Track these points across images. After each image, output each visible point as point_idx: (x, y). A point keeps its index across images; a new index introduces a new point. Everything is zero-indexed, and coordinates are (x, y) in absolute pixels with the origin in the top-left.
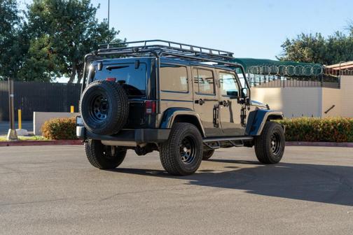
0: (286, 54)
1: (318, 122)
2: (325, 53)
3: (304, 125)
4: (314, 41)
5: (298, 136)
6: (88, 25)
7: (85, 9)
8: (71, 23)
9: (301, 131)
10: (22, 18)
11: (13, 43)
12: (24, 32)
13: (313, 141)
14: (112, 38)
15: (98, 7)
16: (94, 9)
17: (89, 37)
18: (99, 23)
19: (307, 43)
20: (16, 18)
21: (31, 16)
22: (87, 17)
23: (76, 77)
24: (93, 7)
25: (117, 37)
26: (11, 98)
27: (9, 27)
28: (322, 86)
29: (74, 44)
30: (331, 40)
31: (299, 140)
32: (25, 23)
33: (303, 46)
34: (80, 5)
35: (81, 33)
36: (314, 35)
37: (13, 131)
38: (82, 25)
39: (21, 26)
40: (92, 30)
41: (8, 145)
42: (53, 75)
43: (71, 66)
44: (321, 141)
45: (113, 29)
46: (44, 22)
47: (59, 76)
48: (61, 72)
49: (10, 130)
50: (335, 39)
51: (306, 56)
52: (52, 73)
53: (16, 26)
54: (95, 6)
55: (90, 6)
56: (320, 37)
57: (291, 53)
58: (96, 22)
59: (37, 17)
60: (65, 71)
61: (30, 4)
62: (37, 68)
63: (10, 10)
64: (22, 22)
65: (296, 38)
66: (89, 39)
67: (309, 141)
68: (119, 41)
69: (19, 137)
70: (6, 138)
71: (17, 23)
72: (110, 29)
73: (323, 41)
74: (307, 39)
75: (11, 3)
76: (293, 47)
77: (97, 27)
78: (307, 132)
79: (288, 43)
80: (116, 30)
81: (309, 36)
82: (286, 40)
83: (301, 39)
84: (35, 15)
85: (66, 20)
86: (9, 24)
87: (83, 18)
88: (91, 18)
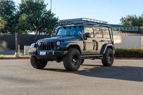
0: (122, 23)
1: (140, 50)
2: (137, 23)
3: (135, 51)
4: (133, 18)
5: (132, 55)
6: (43, 11)
7: (42, 5)
8: (36, 11)
9: (133, 53)
10: (17, 9)
11: (13, 19)
12: (18, 15)
13: (138, 58)
14: (52, 17)
15: (47, 4)
16: (46, 5)
17: (44, 16)
18: (47, 11)
19: (130, 19)
20: (14, 9)
21: (21, 8)
22: (43, 9)
23: (38, 32)
24: (45, 4)
25: (55, 16)
26: (16, 40)
27: (11, 13)
28: (141, 35)
29: (37, 19)
30: (140, 18)
31: (133, 57)
32: (18, 11)
33: (129, 20)
34: (40, 3)
35: (40, 15)
36: (133, 16)
37: (17, 53)
38: (41, 12)
39: (16, 12)
40: (44, 13)
41: (15, 59)
42: (29, 32)
43: (36, 28)
44: (142, 57)
45: (53, 13)
46: (25, 10)
47: (31, 32)
48: (32, 30)
49: (16, 53)
50: (142, 17)
51: (130, 24)
52: (29, 31)
53: (14, 12)
54: (46, 4)
55: (44, 4)
56: (136, 16)
57: (124, 23)
58: (46, 10)
59: (23, 9)
60: (34, 30)
61: (20, 3)
62: (23, 28)
63: (12, 6)
64: (17, 10)
65: (126, 17)
66: (43, 17)
67: (137, 57)
68: (55, 18)
69: (19, 56)
70: (14, 56)
71: (15, 11)
72: (52, 13)
73: (137, 18)
74: (131, 17)
75: (12, 3)
76: (125, 20)
77: (47, 12)
78: (136, 54)
79: (123, 19)
80: (54, 14)
81: (131, 16)
82: (122, 18)
83: (128, 17)
84: (22, 8)
85: (35, 10)
86: (11, 11)
87: (41, 9)
88: (44, 9)
